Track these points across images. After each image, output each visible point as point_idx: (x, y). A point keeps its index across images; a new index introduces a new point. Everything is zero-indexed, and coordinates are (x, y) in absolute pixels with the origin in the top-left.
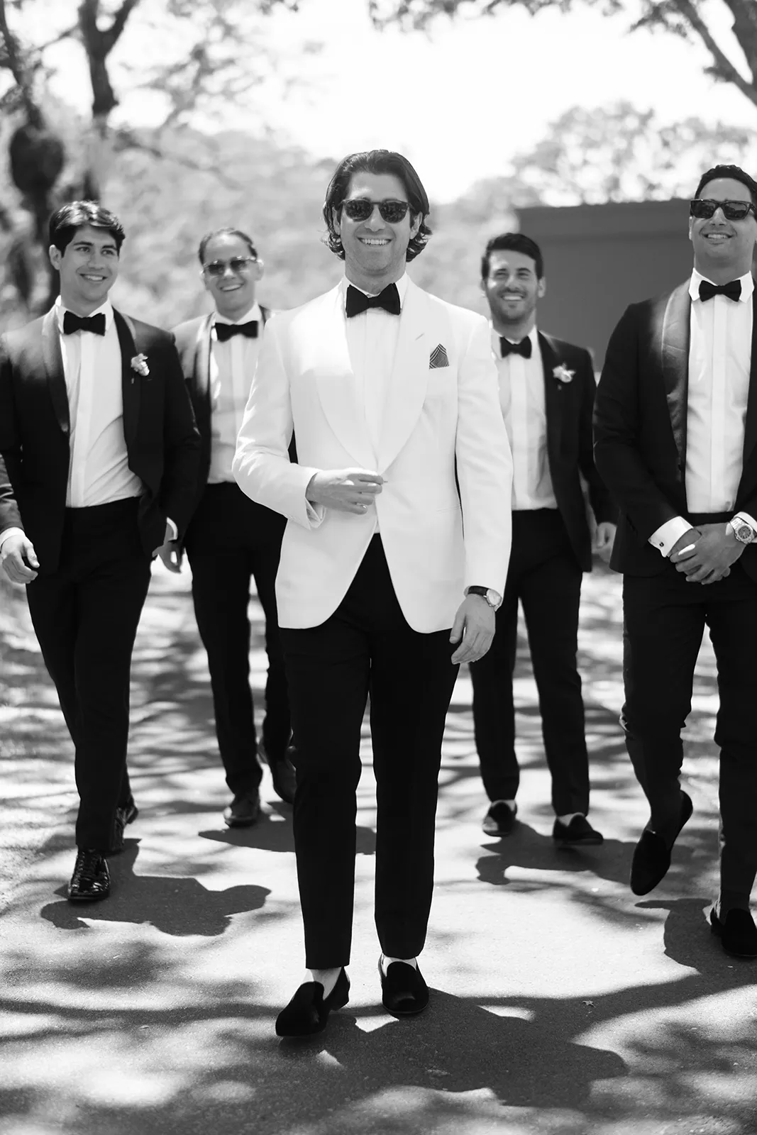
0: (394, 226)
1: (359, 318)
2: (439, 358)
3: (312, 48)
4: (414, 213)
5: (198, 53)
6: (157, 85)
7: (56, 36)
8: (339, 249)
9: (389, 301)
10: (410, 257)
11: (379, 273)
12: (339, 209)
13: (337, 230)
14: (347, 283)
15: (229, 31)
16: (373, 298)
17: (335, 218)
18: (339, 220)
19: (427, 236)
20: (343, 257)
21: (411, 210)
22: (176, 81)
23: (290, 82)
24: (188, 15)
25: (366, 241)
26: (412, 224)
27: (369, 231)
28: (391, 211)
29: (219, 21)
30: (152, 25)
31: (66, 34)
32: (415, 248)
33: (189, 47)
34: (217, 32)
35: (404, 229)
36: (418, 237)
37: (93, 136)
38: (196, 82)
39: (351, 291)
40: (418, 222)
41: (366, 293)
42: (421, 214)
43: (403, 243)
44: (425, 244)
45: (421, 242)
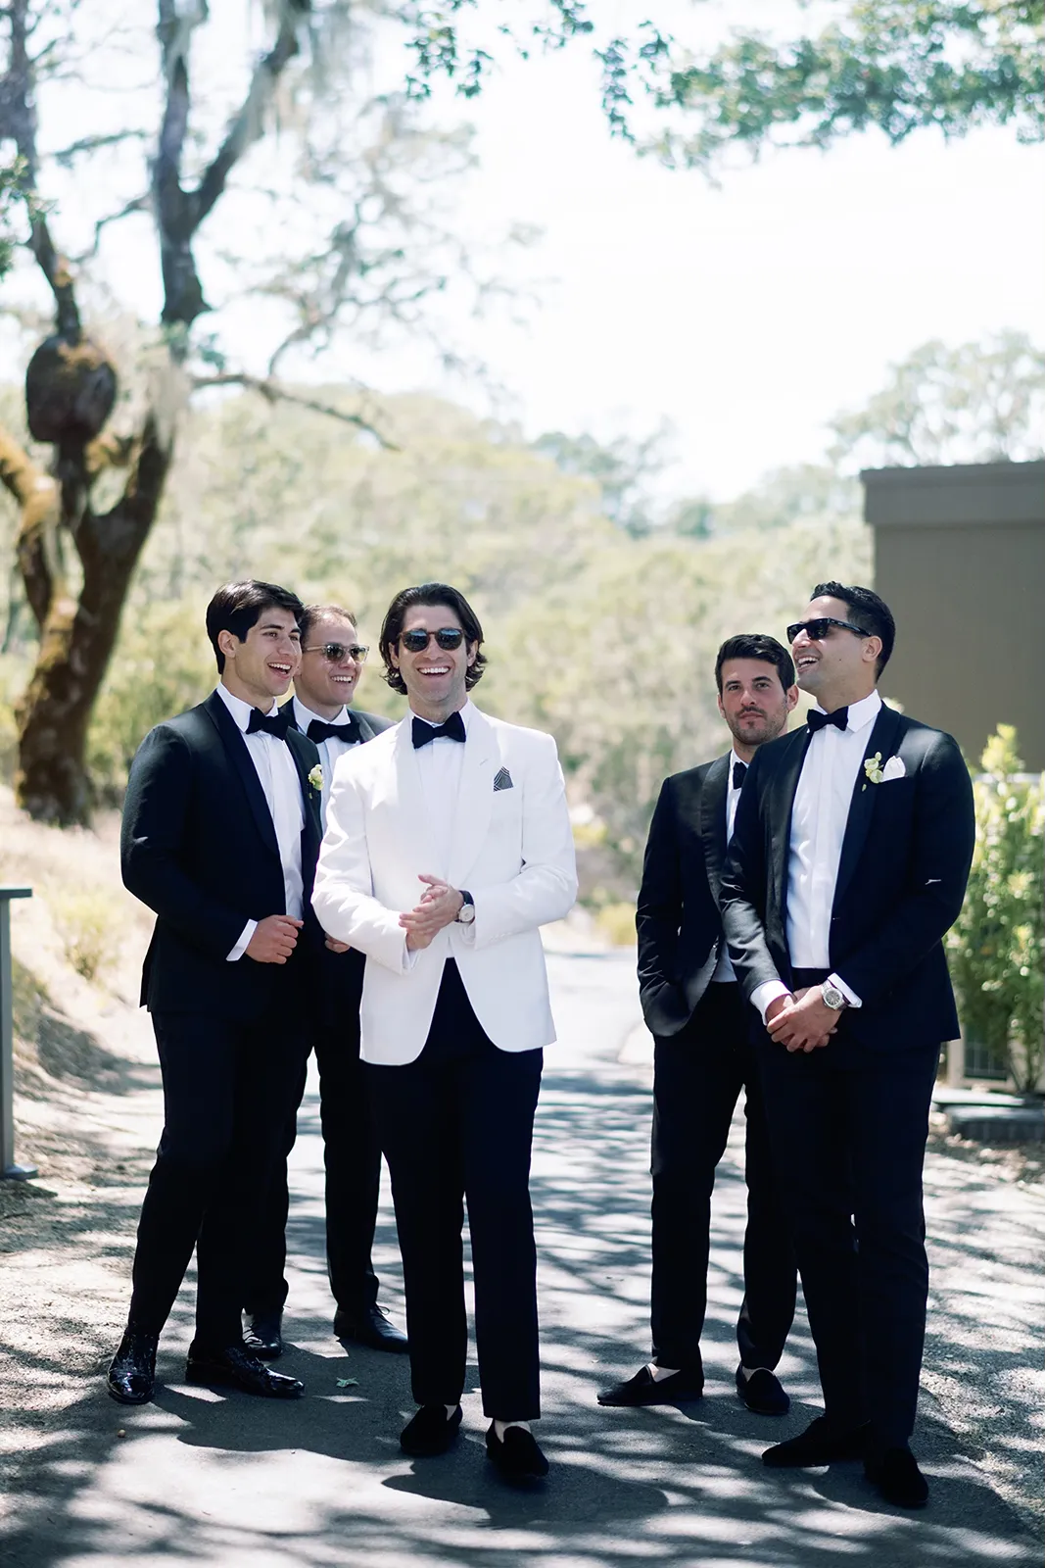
0: (453, 653)
1: (425, 748)
2: (503, 781)
3: (522, 235)
4: (470, 641)
5: (343, 239)
6: (276, 289)
7: (120, 208)
8: (399, 685)
9: (454, 729)
10: (469, 686)
11: (441, 703)
12: (396, 643)
13: (395, 664)
14: (412, 715)
15: (392, 204)
16: (438, 728)
17: (392, 653)
18: (397, 653)
19: (482, 665)
20: (404, 690)
21: (466, 637)
22: (307, 283)
23: (484, 288)
24: (329, 179)
25: (425, 671)
26: (468, 651)
27: (427, 660)
28: (447, 641)
29: (378, 188)
30: (272, 194)
31: (134, 206)
32: (472, 676)
33: (328, 228)
34: (372, 208)
35: (460, 655)
36: (475, 665)
37: (162, 356)
38: (338, 283)
39: (416, 722)
40: (473, 648)
41: (431, 724)
42: (476, 642)
43: (461, 671)
44: (482, 672)
45: (478, 670)
